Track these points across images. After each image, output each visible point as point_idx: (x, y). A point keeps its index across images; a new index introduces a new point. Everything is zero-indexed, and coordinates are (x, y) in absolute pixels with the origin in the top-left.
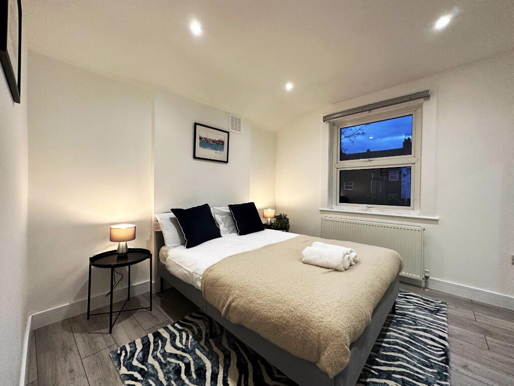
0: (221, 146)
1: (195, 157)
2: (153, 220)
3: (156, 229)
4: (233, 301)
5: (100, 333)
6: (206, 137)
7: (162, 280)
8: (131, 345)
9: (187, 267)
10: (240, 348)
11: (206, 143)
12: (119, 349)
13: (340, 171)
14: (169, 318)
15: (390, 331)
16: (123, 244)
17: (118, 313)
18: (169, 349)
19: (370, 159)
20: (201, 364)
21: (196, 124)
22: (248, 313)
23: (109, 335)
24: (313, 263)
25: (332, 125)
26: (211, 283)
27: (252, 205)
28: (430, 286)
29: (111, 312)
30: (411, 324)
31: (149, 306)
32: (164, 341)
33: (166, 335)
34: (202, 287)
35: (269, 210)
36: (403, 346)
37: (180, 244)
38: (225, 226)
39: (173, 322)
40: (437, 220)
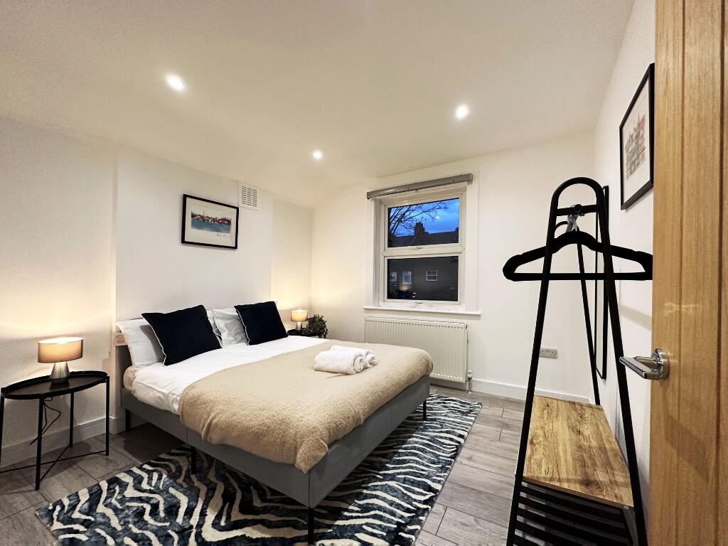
0: (225, 226)
1: (183, 241)
2: (114, 330)
3: (118, 342)
4: (214, 418)
5: (20, 492)
6: (202, 214)
7: (128, 414)
8: (72, 498)
9: (162, 388)
10: (231, 478)
11: (201, 222)
12: (51, 504)
13: (389, 260)
14: (134, 459)
15: (413, 437)
16: (60, 366)
17: (52, 464)
18: (130, 492)
19: (419, 247)
20: (175, 501)
21: (185, 197)
22: (228, 428)
23: (34, 493)
24: (325, 369)
25: (379, 204)
26: (191, 403)
27: (272, 305)
28: (474, 389)
29: (39, 465)
30: (436, 428)
31: (105, 449)
32: (124, 486)
33: (128, 479)
34: (179, 410)
35: (299, 311)
36: (419, 449)
37: (156, 360)
38: (229, 334)
39: (141, 463)
40: (479, 316)
